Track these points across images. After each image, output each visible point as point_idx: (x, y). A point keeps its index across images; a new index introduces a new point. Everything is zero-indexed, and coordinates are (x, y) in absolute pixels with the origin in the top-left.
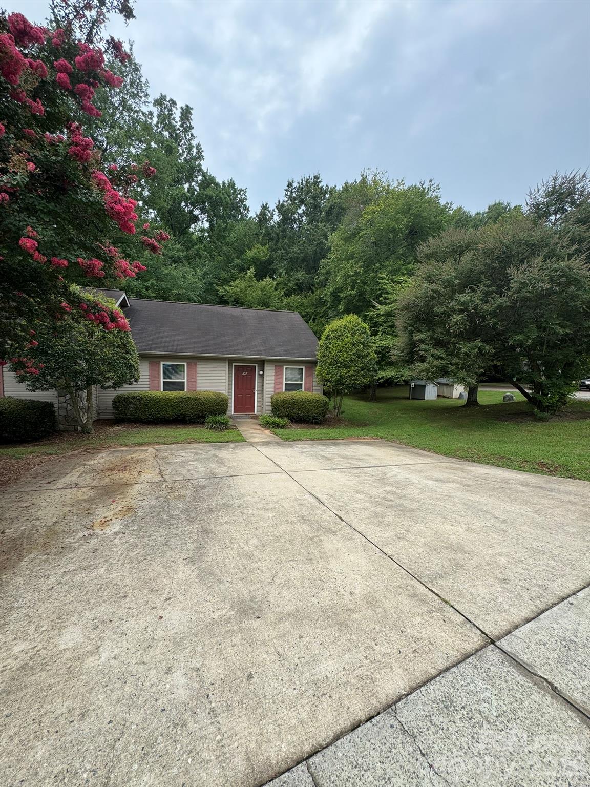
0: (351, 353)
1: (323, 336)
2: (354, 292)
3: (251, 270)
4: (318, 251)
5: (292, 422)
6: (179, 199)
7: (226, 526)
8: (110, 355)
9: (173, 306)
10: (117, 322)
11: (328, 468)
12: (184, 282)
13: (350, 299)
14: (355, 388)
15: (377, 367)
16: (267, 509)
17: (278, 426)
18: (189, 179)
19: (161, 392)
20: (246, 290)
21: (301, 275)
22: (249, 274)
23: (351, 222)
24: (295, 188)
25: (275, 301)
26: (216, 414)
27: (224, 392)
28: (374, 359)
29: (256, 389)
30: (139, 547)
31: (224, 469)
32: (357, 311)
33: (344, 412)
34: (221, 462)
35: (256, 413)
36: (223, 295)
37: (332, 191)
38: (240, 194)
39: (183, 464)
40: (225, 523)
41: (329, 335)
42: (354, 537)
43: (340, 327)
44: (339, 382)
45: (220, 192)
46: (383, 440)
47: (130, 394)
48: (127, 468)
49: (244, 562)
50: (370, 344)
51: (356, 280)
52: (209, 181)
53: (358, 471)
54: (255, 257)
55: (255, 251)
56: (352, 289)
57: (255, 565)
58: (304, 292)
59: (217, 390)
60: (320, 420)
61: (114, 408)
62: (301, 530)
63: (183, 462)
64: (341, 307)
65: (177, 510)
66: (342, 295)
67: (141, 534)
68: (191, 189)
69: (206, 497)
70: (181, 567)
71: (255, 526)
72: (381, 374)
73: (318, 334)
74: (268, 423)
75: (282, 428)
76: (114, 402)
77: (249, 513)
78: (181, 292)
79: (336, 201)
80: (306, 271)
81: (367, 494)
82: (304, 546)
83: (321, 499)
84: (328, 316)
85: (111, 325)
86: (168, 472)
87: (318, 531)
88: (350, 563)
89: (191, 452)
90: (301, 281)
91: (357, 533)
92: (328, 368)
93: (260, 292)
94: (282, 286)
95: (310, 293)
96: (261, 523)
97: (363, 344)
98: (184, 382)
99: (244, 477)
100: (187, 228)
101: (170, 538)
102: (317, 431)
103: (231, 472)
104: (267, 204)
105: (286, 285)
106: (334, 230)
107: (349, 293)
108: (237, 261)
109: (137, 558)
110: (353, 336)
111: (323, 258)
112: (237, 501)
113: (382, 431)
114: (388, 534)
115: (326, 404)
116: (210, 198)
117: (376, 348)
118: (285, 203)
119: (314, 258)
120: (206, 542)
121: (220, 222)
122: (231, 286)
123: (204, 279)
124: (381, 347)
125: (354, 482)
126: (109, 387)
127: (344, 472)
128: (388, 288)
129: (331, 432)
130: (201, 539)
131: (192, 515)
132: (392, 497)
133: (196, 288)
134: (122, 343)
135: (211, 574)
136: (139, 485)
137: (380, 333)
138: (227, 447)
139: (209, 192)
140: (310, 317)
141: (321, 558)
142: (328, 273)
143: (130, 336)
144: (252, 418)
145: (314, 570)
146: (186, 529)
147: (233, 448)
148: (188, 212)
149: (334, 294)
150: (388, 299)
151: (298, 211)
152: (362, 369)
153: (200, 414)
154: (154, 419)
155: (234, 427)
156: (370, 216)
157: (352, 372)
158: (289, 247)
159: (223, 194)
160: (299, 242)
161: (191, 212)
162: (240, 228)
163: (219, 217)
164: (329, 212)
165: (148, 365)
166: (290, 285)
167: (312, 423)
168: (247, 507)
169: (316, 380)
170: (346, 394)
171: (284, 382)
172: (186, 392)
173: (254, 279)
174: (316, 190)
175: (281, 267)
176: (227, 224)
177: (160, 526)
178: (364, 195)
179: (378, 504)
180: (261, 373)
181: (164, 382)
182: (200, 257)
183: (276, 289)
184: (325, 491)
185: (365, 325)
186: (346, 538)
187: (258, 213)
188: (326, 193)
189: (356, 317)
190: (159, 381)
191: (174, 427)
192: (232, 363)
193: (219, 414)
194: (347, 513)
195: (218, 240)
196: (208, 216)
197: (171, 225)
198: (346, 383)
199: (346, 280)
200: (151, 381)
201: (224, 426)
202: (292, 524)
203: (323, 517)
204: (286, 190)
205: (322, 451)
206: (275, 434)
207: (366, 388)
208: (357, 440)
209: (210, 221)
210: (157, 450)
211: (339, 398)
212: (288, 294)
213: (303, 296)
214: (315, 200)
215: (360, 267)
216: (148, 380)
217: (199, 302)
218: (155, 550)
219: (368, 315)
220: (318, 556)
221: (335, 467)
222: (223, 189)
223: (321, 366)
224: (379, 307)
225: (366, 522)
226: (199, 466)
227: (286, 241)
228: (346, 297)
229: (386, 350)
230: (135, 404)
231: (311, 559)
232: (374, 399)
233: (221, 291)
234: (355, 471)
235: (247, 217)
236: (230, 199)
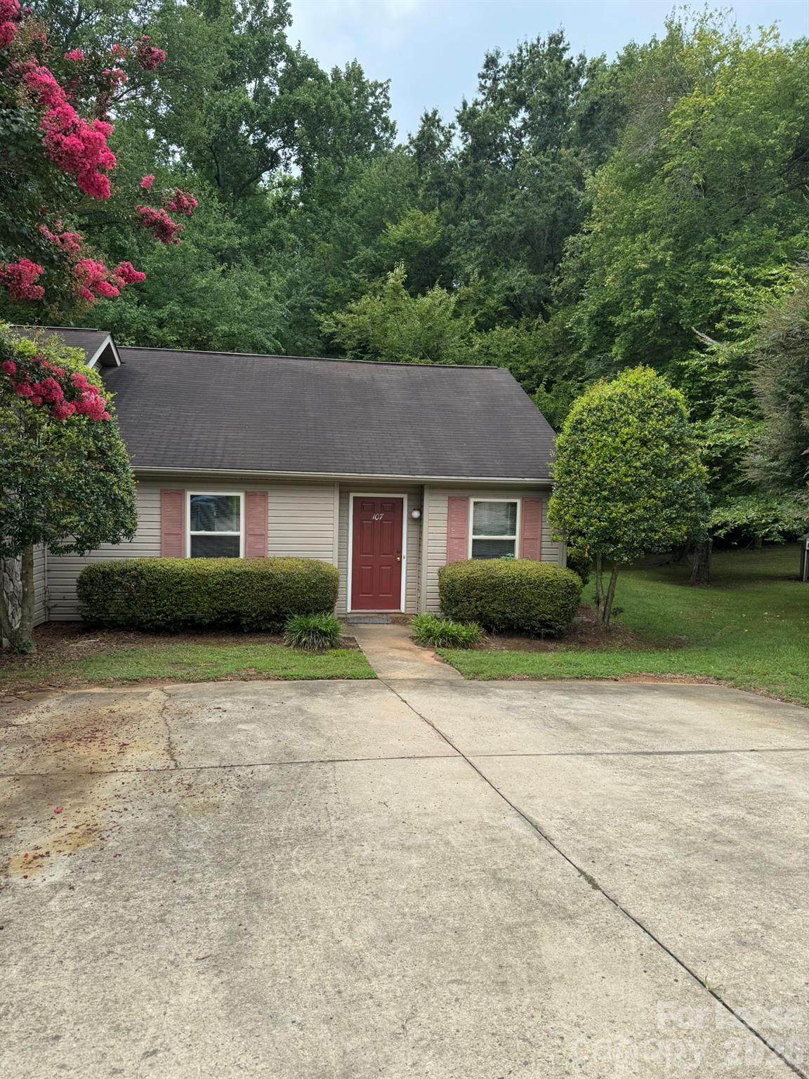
0: (638, 464)
1: (567, 424)
2: (647, 312)
3: (397, 271)
4: (561, 215)
5: (489, 631)
6: (233, 117)
7: (304, 884)
8: (71, 476)
9: (217, 361)
10: (81, 400)
11: (570, 750)
12: (243, 306)
13: (639, 332)
14: (648, 551)
15: (707, 498)
16: (409, 848)
17: (453, 642)
18: (259, 68)
19: (185, 561)
20: (385, 319)
21: (517, 277)
22: (392, 280)
23: (641, 139)
24: (502, 70)
25: (453, 344)
26: (308, 612)
27: (329, 561)
28: (700, 477)
29: (404, 553)
30: (101, 922)
31: (317, 743)
32: (657, 359)
33: (621, 610)
34: (311, 725)
35: (403, 609)
36: (333, 334)
37: (595, 69)
38: (373, 94)
39: (225, 728)
40: (305, 877)
41: (580, 422)
42: (622, 932)
43: (610, 399)
44: (607, 537)
45: (326, 94)
46: (724, 686)
47: (115, 564)
48: (98, 734)
49: (339, 976)
50: (687, 440)
51: (653, 282)
52: (303, 71)
53: (649, 761)
54: (408, 239)
55: (406, 224)
56: (645, 305)
57: (363, 986)
58: (524, 319)
59: (312, 555)
60: (560, 631)
61: (81, 597)
62: (486, 905)
63: (223, 723)
64: (617, 351)
65: (196, 840)
66: (618, 320)
67: (110, 891)
68: (261, 92)
69: (266, 811)
70: (190, 977)
71: (374, 889)
72: (719, 516)
73: (554, 420)
74: (429, 634)
75: (463, 647)
76: (81, 583)
77: (364, 854)
78: (235, 329)
79: (605, 91)
80: (529, 267)
81: (666, 824)
82: (489, 947)
83: (546, 831)
84: (583, 374)
85: (68, 408)
86: (186, 748)
87: (529, 910)
88: (605, 1001)
89: (245, 702)
90: (517, 292)
91: (630, 922)
92: (579, 502)
93: (418, 324)
94: (471, 306)
95: (540, 319)
96: (389, 883)
97: (668, 439)
98: (237, 538)
99: (360, 764)
100: (251, 181)
101: (173, 905)
102: (551, 658)
103: (333, 752)
104: (435, 113)
105: (480, 302)
106: (599, 161)
107: (637, 314)
108: (366, 252)
109: (93, 948)
110: (642, 420)
111: (574, 233)
112: (337, 824)
113: (721, 663)
114: (716, 931)
115: (572, 590)
116: (305, 108)
117: (706, 451)
118: (478, 107)
119: (551, 233)
120: (253, 921)
121: (327, 161)
122: (351, 312)
123: (289, 297)
124: (723, 446)
125: (635, 788)
126: (68, 549)
127: (612, 763)
128: (738, 296)
129: (586, 660)
130: (242, 913)
131: (230, 852)
132: (733, 834)
133: (269, 318)
134: (98, 448)
135: (257, 999)
136: (119, 775)
137: (717, 411)
138: (330, 689)
139: (301, 95)
140: (540, 378)
141: (530, 982)
142: (585, 268)
143: (117, 433)
144: (393, 623)
145: (508, 1009)
146: (212, 885)
147: (344, 694)
148: (254, 146)
149: (599, 320)
150: (739, 324)
151: (512, 123)
152: (668, 503)
153: (274, 612)
154: (169, 623)
155: (351, 644)
156: (689, 122)
157: (640, 512)
158: (490, 210)
159: (334, 99)
160: (513, 197)
161: (261, 144)
162: (373, 172)
163: (324, 151)
164: (587, 121)
165: (157, 497)
166: (491, 302)
167: (538, 636)
168: (359, 841)
169: (548, 530)
170: (625, 567)
171: (471, 537)
172: (243, 560)
173: (403, 292)
174: (553, 70)
175: (469, 260)
176: (342, 165)
177: (153, 875)
178: (677, 71)
179: (693, 849)
180: (416, 514)
181: (193, 537)
182: (281, 247)
183: (456, 315)
184: (558, 808)
185: (675, 393)
186: (600, 934)
187: (415, 136)
188: (579, 72)
189: (651, 373)
190: (181, 535)
191: (213, 641)
192: (348, 492)
193: (317, 611)
194: (610, 868)
195: (321, 204)
196: (300, 151)
197: (217, 177)
198: (626, 539)
199: (629, 283)
200: (165, 534)
201: (326, 640)
202: (466, 888)
203: (546, 874)
204: (483, 76)
205: (560, 706)
206: (447, 661)
207: (680, 551)
208: (655, 682)
209: (304, 162)
210: (170, 695)
211: (607, 576)
212: (483, 327)
213: (522, 327)
214: (553, 94)
215: (666, 249)
216: (157, 532)
217: (278, 352)
218: (135, 933)
219: (687, 367)
220: (524, 976)
221: (587, 749)
222: (333, 87)
223: (561, 497)
224: (713, 345)
225: (656, 896)
226: (261, 734)
227: (480, 196)
228: (630, 324)
229: (734, 455)
230: (127, 588)
231: (504, 983)
232: (704, 579)
233: (327, 324)
234: (641, 761)
235: (390, 146)
236: (351, 108)
